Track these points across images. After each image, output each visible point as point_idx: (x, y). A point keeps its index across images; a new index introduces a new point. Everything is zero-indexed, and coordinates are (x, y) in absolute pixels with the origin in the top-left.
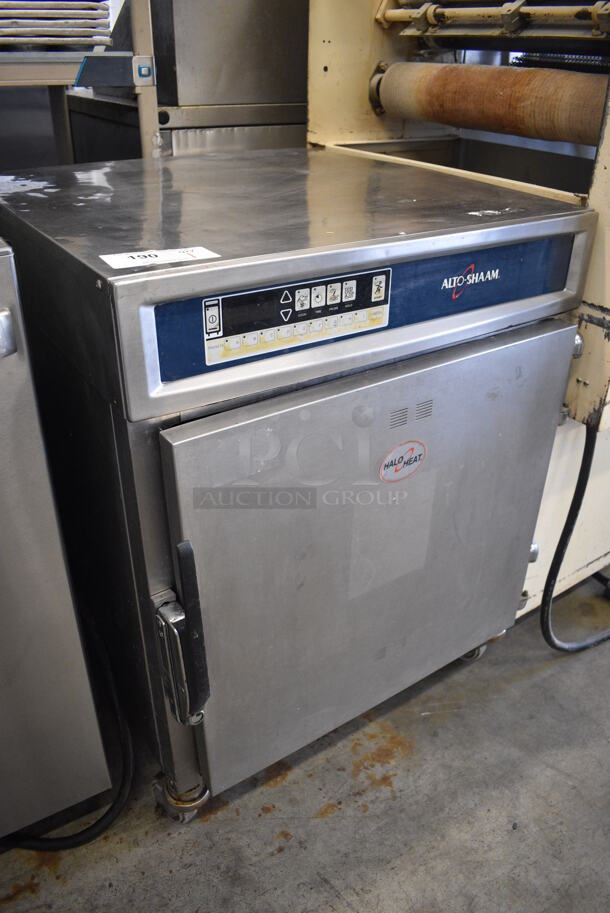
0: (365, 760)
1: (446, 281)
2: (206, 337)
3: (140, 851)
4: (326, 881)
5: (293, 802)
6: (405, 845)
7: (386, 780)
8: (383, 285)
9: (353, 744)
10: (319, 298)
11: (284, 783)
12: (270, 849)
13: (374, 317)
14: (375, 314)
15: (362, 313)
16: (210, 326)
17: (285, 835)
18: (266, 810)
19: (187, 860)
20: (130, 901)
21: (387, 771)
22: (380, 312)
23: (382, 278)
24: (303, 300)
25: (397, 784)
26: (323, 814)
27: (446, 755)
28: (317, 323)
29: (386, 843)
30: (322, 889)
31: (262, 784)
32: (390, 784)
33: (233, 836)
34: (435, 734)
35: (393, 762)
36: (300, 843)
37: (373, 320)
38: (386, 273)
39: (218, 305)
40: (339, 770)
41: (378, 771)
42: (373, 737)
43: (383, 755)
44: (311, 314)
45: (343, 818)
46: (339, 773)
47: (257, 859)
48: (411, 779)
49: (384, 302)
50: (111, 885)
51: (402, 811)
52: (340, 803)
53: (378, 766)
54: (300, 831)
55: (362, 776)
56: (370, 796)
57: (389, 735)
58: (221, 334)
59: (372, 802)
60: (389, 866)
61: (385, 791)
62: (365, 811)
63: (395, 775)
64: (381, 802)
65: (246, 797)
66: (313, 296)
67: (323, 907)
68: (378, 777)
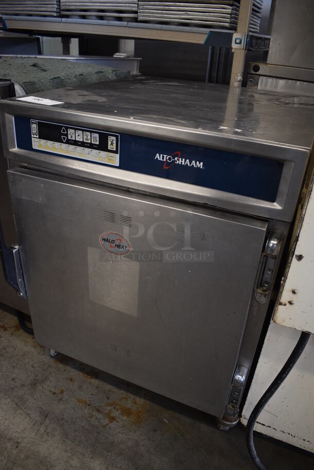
0: (119, 405)
1: (158, 155)
2: (32, 136)
3: (33, 350)
4: (46, 416)
5: (80, 387)
6: (80, 442)
7: (113, 419)
8: (115, 142)
9: (125, 396)
10: (79, 136)
11: (88, 380)
12: (53, 390)
13: (111, 158)
14: (111, 157)
15: (103, 153)
16: (33, 131)
17: (62, 392)
18: (71, 380)
19: (36, 365)
20: (11, 357)
21: (118, 418)
22: (113, 157)
23: (114, 138)
24: (72, 134)
25: (113, 425)
26: (79, 401)
27: (145, 441)
28: (79, 149)
29: (77, 433)
30: (42, 417)
31: (83, 372)
32: (111, 422)
33: (53, 374)
34: (155, 431)
35: (125, 418)
36: (61, 399)
37: (110, 159)
38: (117, 137)
39: (36, 123)
40: (107, 397)
41: (116, 414)
42: (135, 403)
43: (127, 412)
44: (75, 143)
45: (82, 410)
46: (105, 398)
47: (46, 387)
48: (120, 430)
49: (116, 152)
50: (15, 349)
51: (99, 433)
52: (89, 405)
53: (119, 412)
54: (67, 396)
55: (109, 408)
56: (100, 416)
57: (140, 409)
58: (38, 137)
59: (97, 418)
60: (65, 439)
61: (106, 421)
62: (89, 417)
63: (118, 422)
64: (98, 422)
65: (73, 370)
66: (77, 135)
67: (34, 420)
68: (112, 415)
